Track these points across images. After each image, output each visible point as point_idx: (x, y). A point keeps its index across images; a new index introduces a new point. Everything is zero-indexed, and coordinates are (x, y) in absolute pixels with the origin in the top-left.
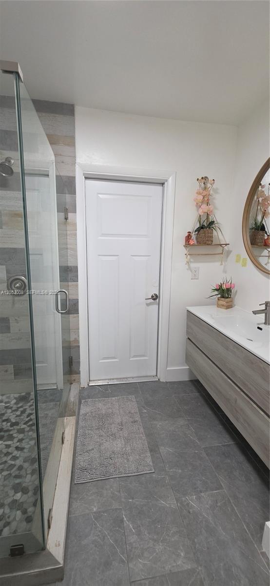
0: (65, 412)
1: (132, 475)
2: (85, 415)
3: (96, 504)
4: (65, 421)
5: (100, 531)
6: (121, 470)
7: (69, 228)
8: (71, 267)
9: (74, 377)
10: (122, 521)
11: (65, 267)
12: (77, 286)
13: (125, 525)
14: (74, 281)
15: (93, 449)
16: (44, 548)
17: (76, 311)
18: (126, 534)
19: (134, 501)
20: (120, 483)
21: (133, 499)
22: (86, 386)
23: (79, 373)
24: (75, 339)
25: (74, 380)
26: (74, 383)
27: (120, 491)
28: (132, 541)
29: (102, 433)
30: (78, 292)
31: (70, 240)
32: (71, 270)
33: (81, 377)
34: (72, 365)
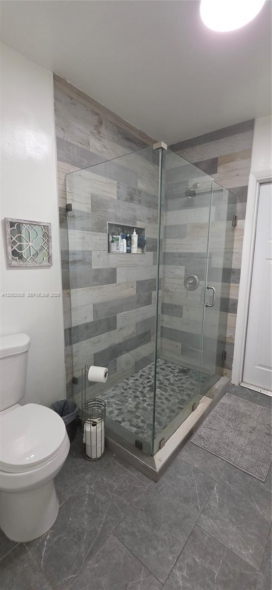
0: (206, 393)
1: (239, 468)
2: (224, 404)
3: (198, 463)
4: (203, 398)
5: (192, 480)
6: (232, 458)
7: (236, 233)
8: (234, 269)
9: (225, 371)
10: (212, 488)
11: (228, 269)
12: (238, 287)
13: (213, 492)
14: (236, 283)
15: (216, 430)
16: (152, 456)
17: (235, 311)
18: (210, 497)
19: (230, 485)
20: (226, 466)
21: (230, 483)
22: (237, 384)
23: (231, 369)
24: (231, 336)
25: (226, 374)
26: (225, 377)
27: (223, 470)
28: (212, 505)
29: (230, 424)
30: (238, 293)
31: (236, 245)
32: (234, 272)
33: (232, 374)
34: (225, 359)
